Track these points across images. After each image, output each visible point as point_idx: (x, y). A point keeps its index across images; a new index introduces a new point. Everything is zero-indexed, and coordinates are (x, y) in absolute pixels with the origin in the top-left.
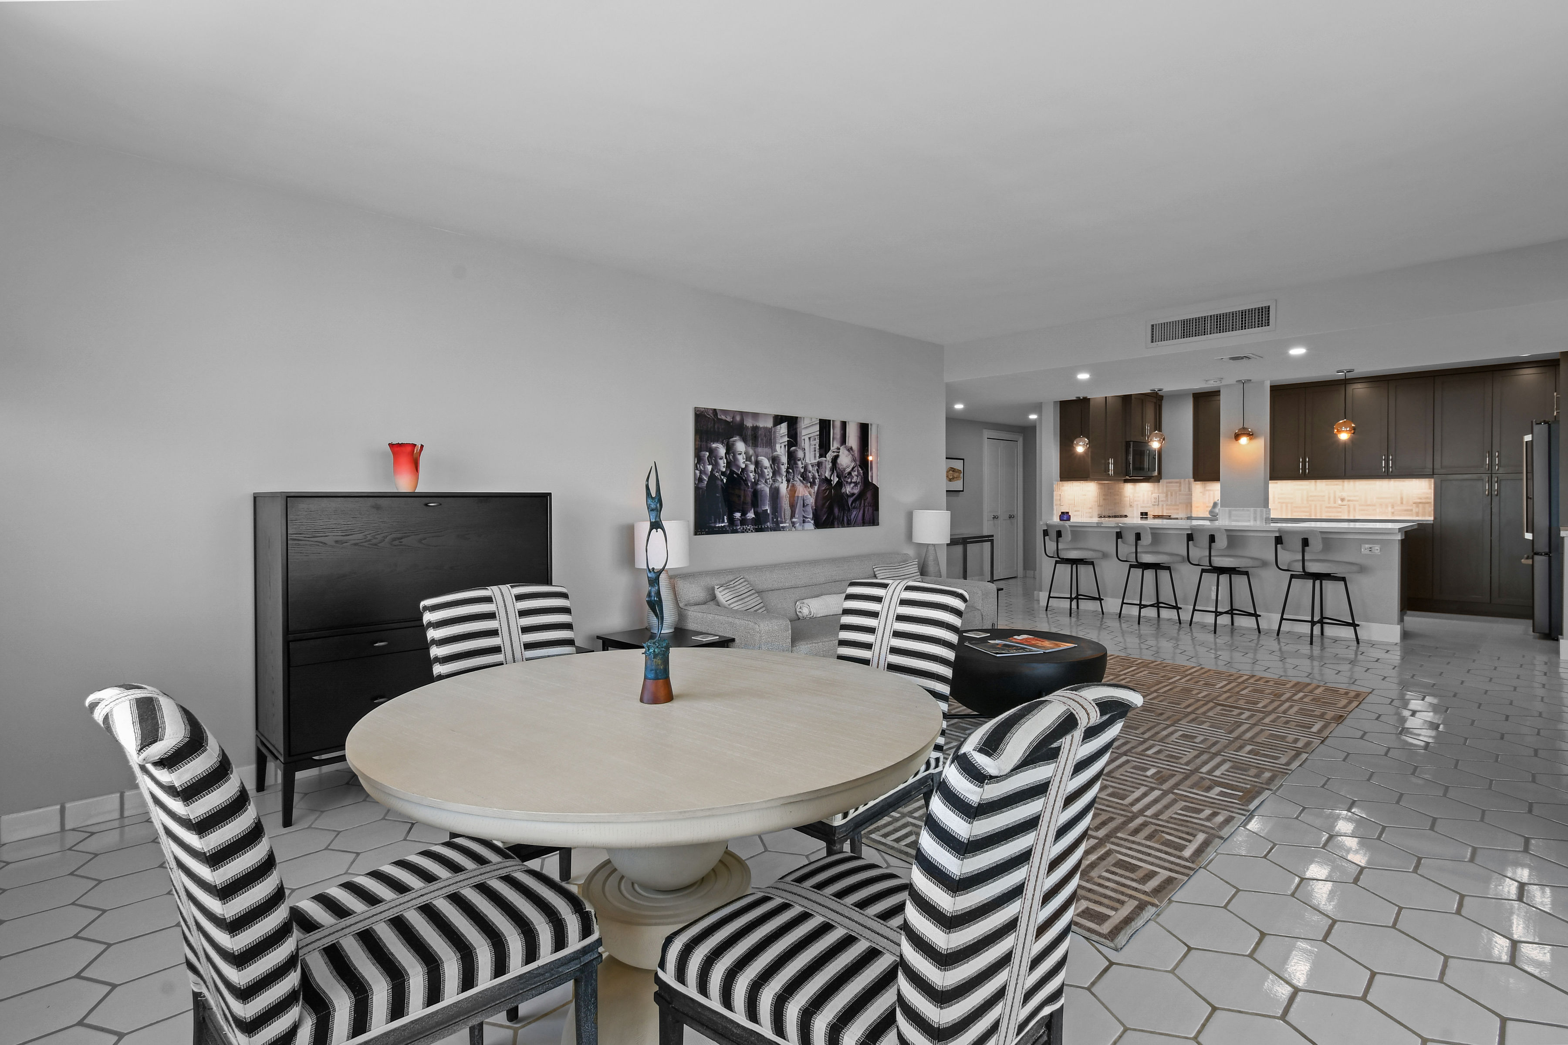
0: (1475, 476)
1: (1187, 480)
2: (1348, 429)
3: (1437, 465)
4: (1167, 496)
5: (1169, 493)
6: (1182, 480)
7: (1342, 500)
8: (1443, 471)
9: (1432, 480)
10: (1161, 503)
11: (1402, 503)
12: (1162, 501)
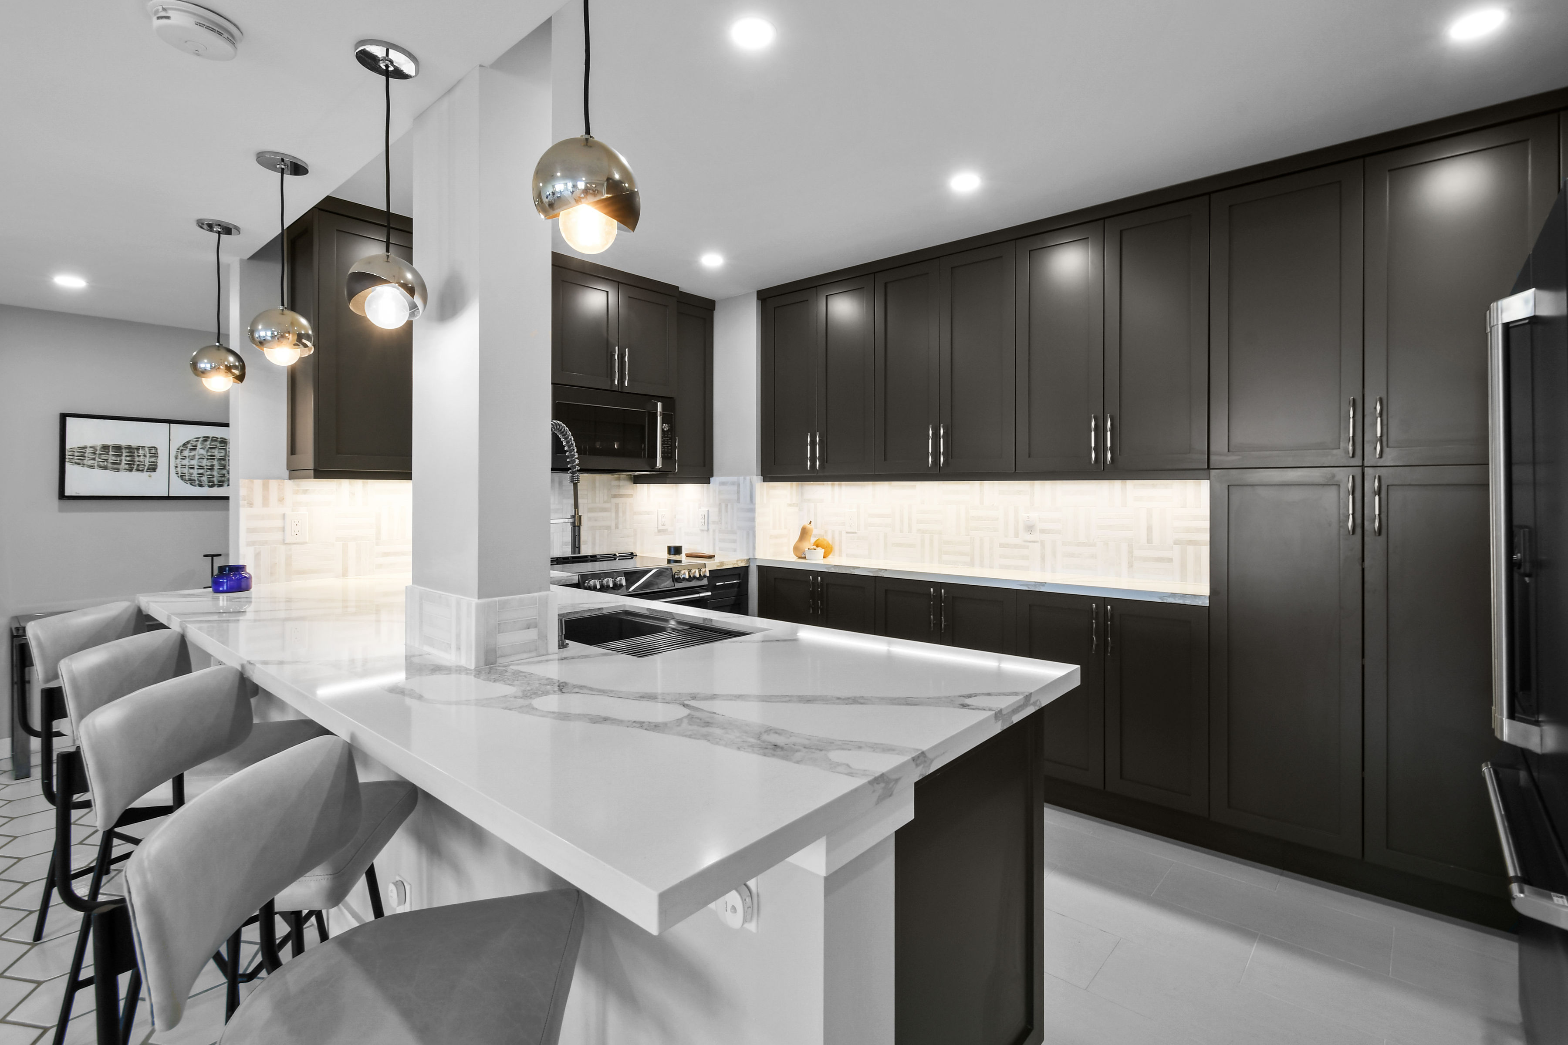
0: (1316, 475)
1: (748, 478)
2: (581, 185)
3: (1219, 443)
4: (720, 511)
5: (723, 506)
6: (742, 478)
7: (1030, 528)
8: (1233, 459)
9: (1205, 485)
10: (711, 527)
11: (1149, 541)
12: (714, 522)
